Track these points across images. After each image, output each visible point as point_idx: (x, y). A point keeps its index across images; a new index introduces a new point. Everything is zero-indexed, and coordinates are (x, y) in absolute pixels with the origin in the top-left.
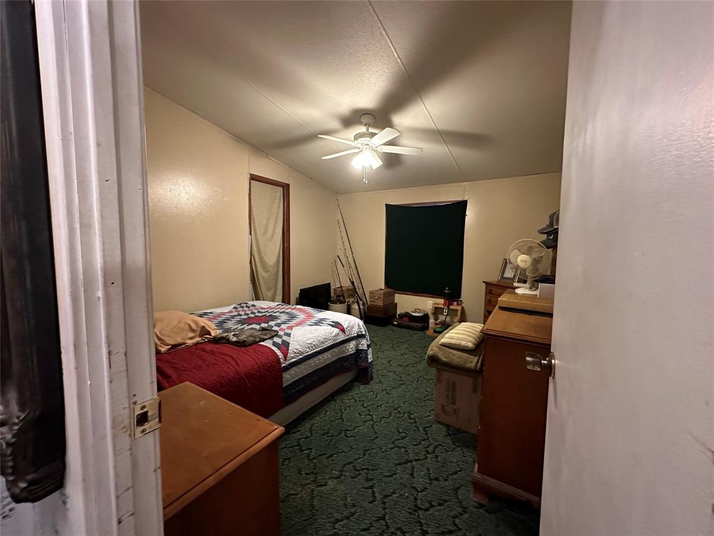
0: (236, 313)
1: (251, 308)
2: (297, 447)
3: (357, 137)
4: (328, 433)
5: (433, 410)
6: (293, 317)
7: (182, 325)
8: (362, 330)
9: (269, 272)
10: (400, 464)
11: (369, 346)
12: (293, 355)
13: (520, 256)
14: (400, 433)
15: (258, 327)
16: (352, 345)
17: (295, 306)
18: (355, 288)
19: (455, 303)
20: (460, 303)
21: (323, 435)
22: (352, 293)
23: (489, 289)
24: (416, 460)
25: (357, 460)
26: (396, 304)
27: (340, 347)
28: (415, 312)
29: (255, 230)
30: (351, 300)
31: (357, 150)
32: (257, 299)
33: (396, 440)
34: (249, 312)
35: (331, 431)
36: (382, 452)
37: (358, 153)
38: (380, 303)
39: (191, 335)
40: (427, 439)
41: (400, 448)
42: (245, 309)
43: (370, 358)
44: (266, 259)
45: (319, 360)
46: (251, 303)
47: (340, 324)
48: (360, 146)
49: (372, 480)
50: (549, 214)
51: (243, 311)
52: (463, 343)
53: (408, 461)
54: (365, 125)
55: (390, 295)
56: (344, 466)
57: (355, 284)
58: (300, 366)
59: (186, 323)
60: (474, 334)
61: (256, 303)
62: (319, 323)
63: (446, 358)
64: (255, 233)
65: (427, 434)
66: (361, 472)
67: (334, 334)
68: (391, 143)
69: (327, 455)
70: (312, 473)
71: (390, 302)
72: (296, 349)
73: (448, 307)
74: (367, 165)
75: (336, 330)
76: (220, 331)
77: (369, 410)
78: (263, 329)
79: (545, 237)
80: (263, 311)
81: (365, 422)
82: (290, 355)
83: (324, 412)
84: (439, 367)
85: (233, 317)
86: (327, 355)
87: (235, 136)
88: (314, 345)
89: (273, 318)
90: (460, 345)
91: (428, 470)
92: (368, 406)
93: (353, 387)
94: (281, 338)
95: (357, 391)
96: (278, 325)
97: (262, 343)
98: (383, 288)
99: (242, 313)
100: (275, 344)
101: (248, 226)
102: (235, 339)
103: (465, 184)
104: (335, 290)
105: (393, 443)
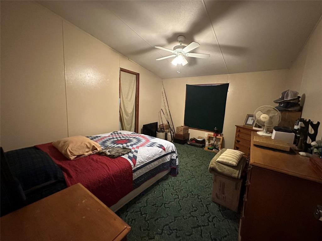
0: (112, 137)
1: (119, 134)
2: (139, 212)
3: (175, 49)
4: (156, 204)
5: (211, 194)
6: (139, 141)
7: (83, 144)
8: (174, 149)
9: (128, 116)
10: (194, 228)
11: (177, 157)
12: (138, 164)
13: (262, 115)
14: (193, 207)
15: (121, 146)
16: (169, 156)
17: (141, 134)
18: (169, 125)
19: (219, 135)
20: (222, 135)
21: (153, 205)
22: (168, 127)
23: (238, 129)
24: (203, 226)
25: (170, 223)
26: (189, 134)
27: (162, 158)
28: (199, 138)
29: (122, 96)
30: (167, 131)
31: (174, 56)
32: (123, 129)
33: (191, 212)
34: (118, 137)
35: (157, 204)
36: (185, 219)
37: (175, 57)
38: (182, 133)
39: (87, 150)
40: (209, 212)
41: (194, 217)
42: (116, 135)
43: (177, 162)
44: (127, 110)
45: (152, 165)
46: (119, 132)
47: (163, 146)
48: (176, 53)
49: (179, 237)
50: (282, 92)
51: (116, 136)
52: (230, 162)
53: (198, 226)
54: (180, 42)
55: (187, 130)
56: (164, 227)
57: (170, 123)
58: (142, 169)
59: (85, 144)
60: (236, 157)
61: (122, 132)
62: (152, 145)
63: (220, 169)
64: (123, 98)
65: (208, 209)
66: (173, 231)
67: (160, 152)
68: (192, 52)
69: (154, 219)
70: (147, 229)
71: (186, 132)
72: (141, 160)
73: (216, 137)
74: (180, 63)
75: (161, 150)
76: (103, 147)
77: (177, 192)
78: (124, 148)
79: (278, 105)
80: (125, 136)
81: (175, 199)
82: (137, 163)
83: (153, 192)
84: (216, 174)
85: (110, 139)
86: (156, 163)
87: (113, 48)
88: (150, 158)
89: (129, 141)
90: (228, 163)
91: (210, 234)
92: (176, 190)
93: (168, 177)
94: (133, 153)
95: (170, 180)
96: (132, 145)
97: (123, 156)
98: (183, 125)
99: (115, 137)
100: (129, 157)
101: (119, 94)
102: (109, 154)
103: (228, 75)
104: (160, 125)
105: (190, 213)
